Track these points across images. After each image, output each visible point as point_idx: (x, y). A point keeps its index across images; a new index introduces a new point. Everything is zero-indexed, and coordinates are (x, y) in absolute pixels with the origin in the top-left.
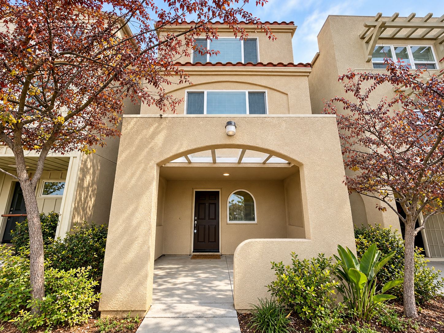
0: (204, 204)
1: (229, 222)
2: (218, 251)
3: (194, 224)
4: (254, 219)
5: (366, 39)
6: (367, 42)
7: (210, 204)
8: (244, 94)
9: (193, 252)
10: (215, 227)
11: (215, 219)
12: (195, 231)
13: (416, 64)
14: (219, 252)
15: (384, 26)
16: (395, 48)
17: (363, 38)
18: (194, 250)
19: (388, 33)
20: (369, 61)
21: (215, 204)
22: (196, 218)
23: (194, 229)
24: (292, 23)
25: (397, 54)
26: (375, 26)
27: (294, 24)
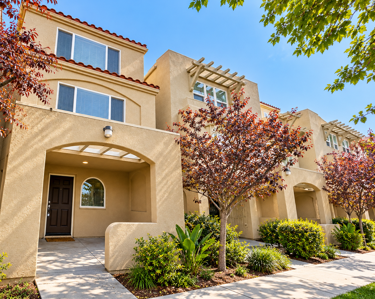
0: (59, 188)
1: (81, 207)
2: (69, 234)
3: (48, 208)
4: (103, 206)
5: (191, 74)
6: (192, 76)
7: (64, 189)
8: (108, 98)
9: (45, 235)
10: (68, 211)
11: (68, 203)
12: (49, 215)
13: (218, 102)
14: (71, 235)
15: (203, 68)
16: (207, 86)
17: (189, 72)
18: (46, 233)
19: (204, 74)
20: (191, 91)
21: (69, 189)
22: (50, 202)
23: (48, 213)
24: (145, 46)
25: (207, 91)
26: (198, 66)
27: (146, 47)
